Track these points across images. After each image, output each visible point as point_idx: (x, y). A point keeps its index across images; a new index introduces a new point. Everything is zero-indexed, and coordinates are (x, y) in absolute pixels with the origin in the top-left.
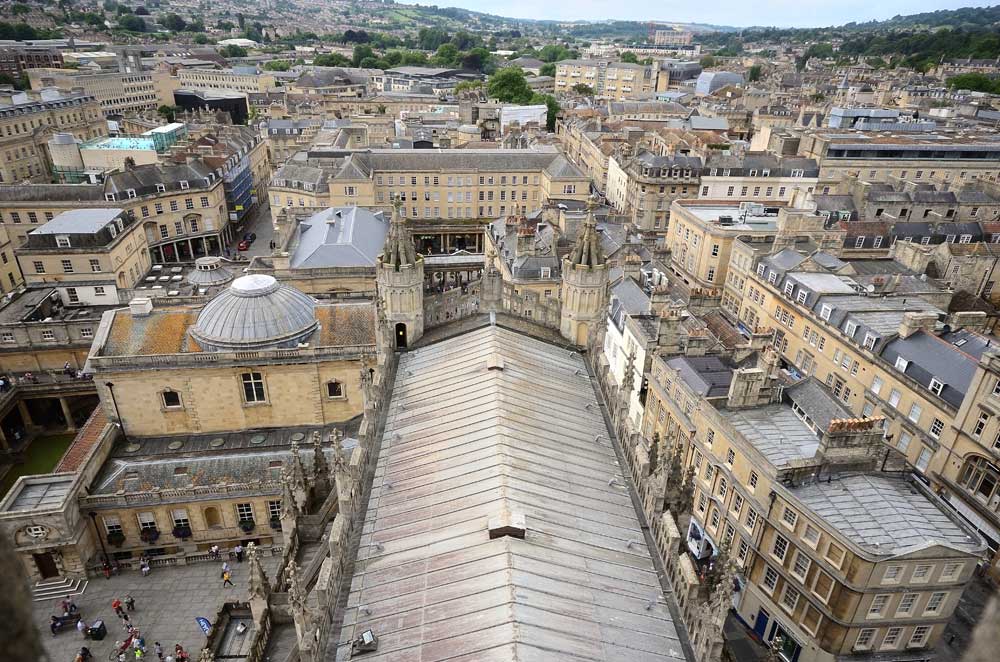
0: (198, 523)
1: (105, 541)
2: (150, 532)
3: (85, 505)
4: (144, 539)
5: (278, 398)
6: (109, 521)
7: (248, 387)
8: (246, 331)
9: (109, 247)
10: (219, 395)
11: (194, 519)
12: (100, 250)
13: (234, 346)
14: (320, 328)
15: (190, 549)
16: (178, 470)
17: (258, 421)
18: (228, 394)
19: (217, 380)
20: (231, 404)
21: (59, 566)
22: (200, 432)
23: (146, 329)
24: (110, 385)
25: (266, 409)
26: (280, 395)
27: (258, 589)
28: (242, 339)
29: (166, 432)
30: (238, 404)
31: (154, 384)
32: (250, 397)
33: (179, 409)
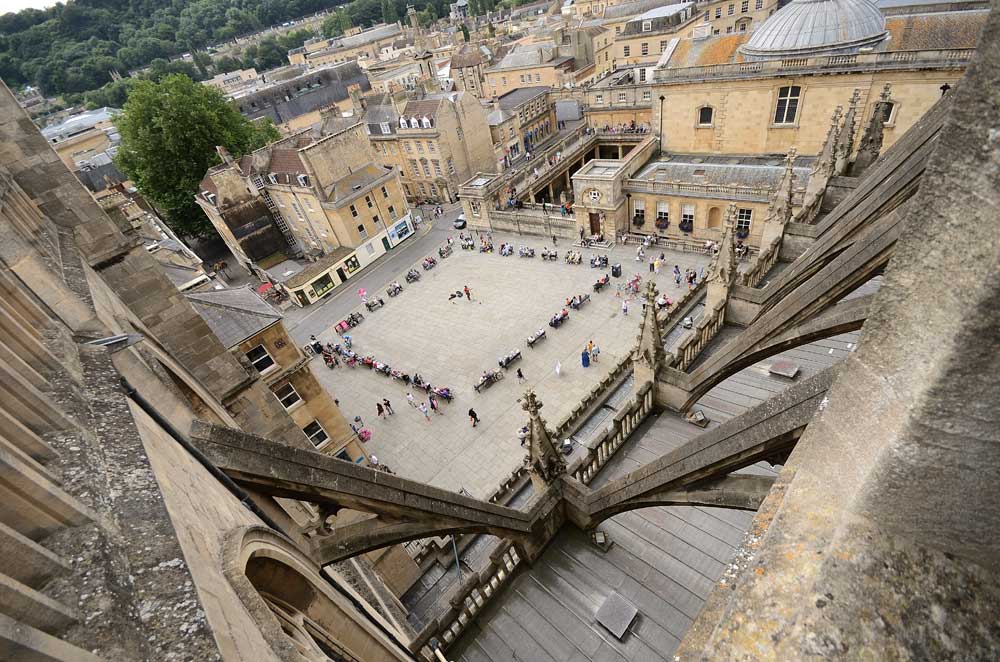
0: (700, 223)
1: (632, 221)
2: (663, 221)
3: (626, 185)
4: (658, 226)
5: (809, 120)
6: (638, 205)
7: (782, 103)
8: (801, 37)
9: (678, 27)
10: (749, 112)
11: (699, 216)
12: (671, 30)
13: (782, 54)
14: (888, 38)
15: (689, 239)
16: (698, 172)
17: (779, 147)
18: (758, 112)
19: (753, 94)
20: (758, 124)
21: (601, 227)
22: (719, 152)
23: (700, 50)
24: (662, 98)
25: (791, 132)
26: (814, 115)
27: (779, 210)
28: (795, 45)
29: (692, 151)
30: (765, 125)
31: (696, 99)
32: (779, 119)
33: (708, 128)
